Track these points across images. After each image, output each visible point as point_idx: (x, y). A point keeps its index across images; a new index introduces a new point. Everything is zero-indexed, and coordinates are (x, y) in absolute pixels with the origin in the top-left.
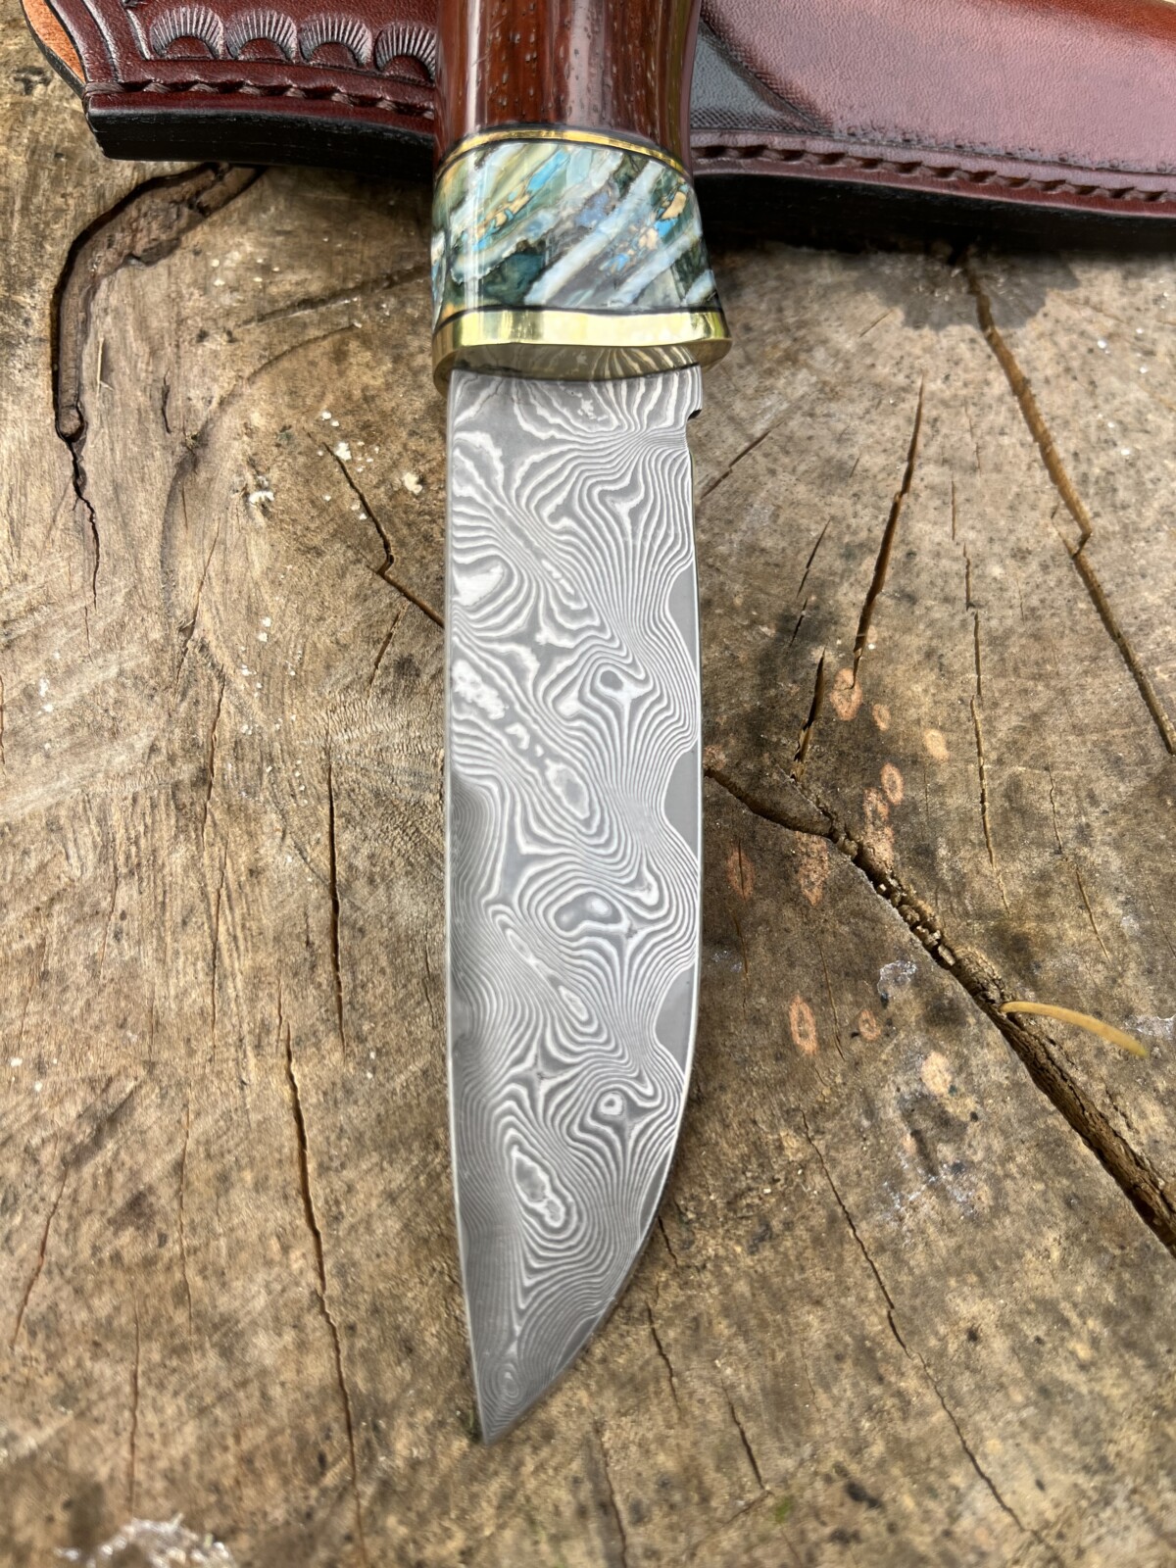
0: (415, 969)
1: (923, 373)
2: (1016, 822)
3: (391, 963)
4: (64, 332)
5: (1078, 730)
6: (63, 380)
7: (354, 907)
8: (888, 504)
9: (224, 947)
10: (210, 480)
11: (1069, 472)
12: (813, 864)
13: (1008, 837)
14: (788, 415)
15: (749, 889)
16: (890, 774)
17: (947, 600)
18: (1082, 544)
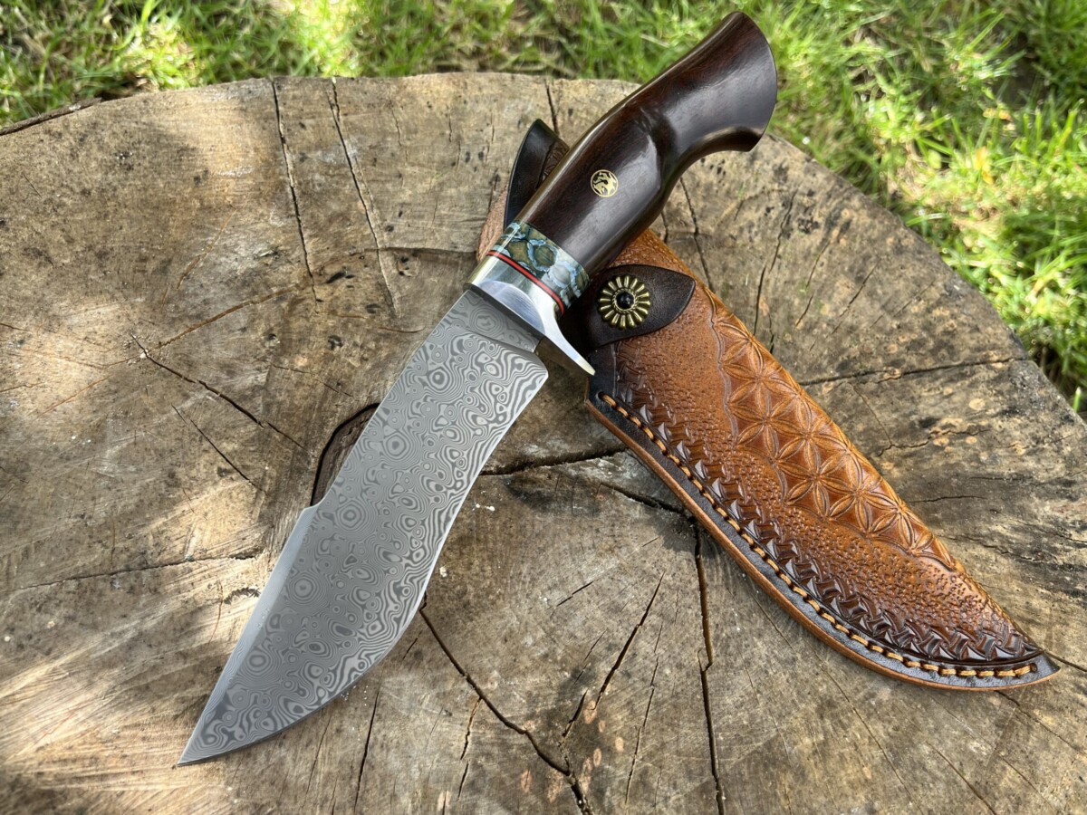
0: (390, 789)
1: (665, 570)
2: (641, 787)
3: (381, 783)
4: (322, 470)
5: (678, 753)
6: (317, 493)
7: (373, 756)
8: (632, 629)
9: (320, 760)
11: (712, 633)
12: (555, 784)
13: (635, 794)
14: (604, 576)
15: (527, 790)
16: (598, 753)
17: (643, 680)
18: (707, 668)
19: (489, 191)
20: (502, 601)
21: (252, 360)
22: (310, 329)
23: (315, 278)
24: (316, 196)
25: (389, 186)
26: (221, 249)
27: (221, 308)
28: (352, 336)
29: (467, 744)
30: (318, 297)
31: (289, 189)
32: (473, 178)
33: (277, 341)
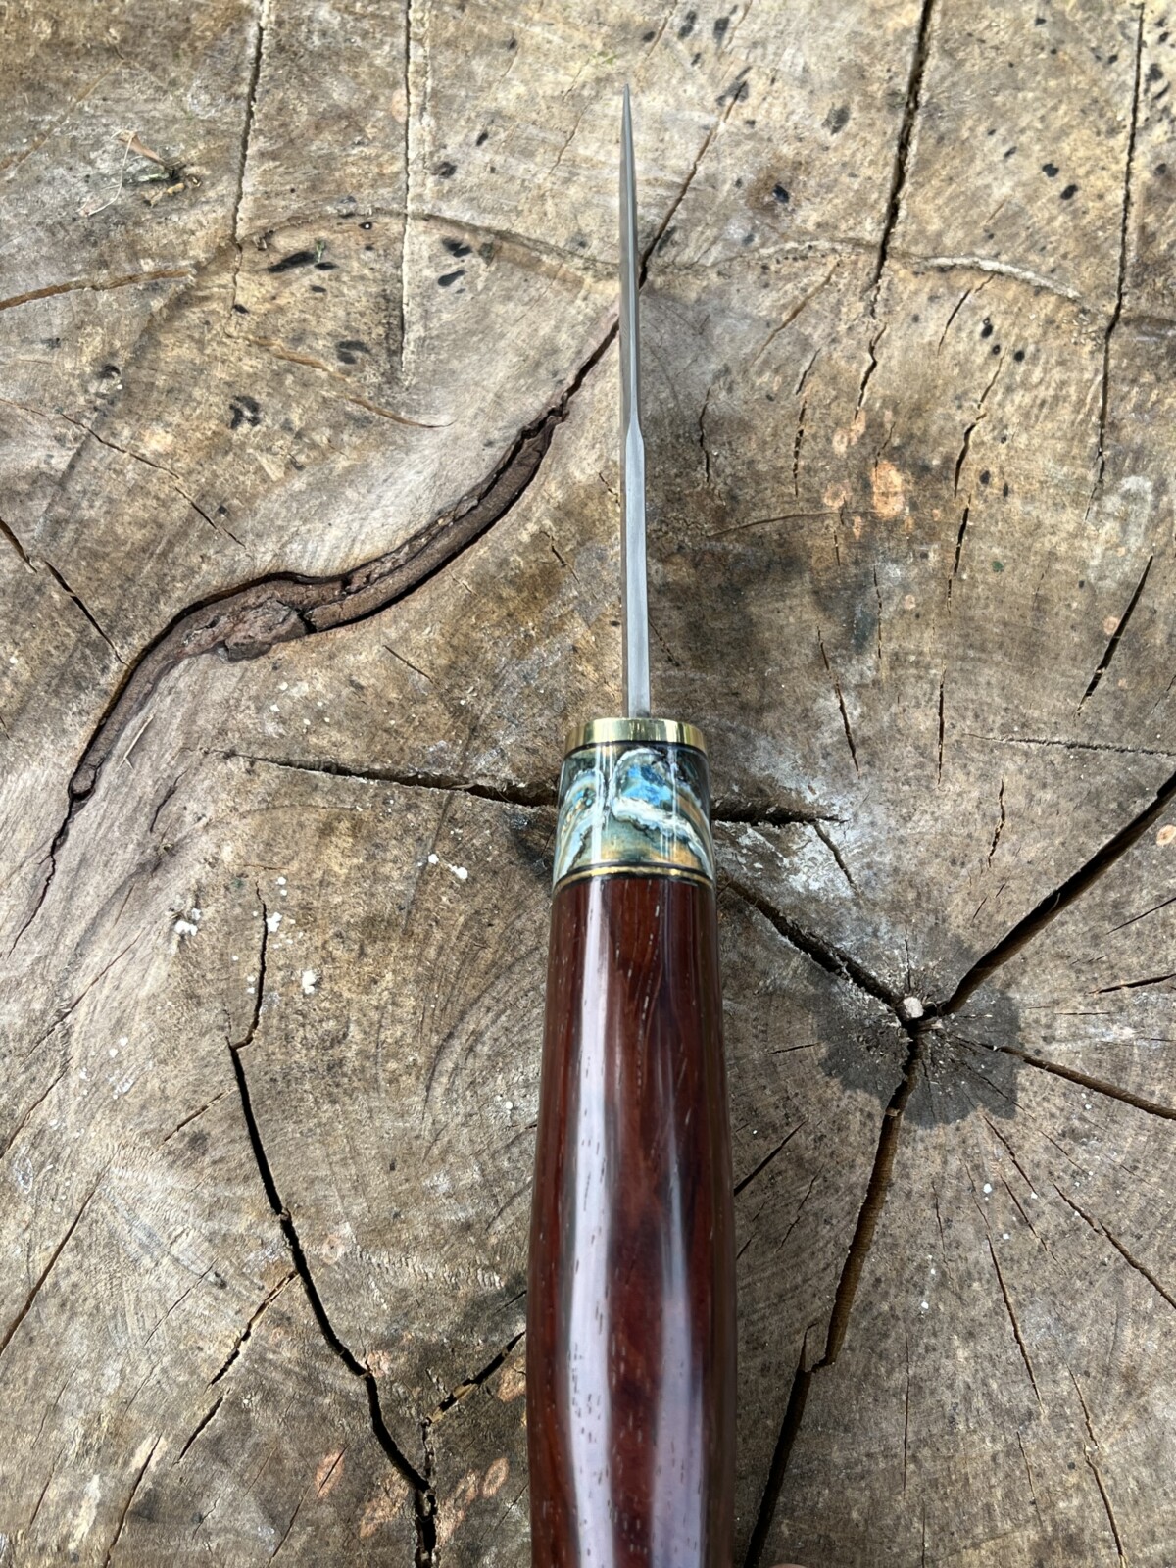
0: (49, 1393)
1: (803, 1122)
3: (36, 1377)
4: (128, 693)
6: (101, 739)
7: (38, 1316)
10: (158, 889)
11: (859, 1294)
12: (385, 1502)
15: (325, 1490)
16: (500, 1468)
18: (816, 1368)
19: (709, 120)
20: (412, 1080)
21: (52, 415)
22: (199, 371)
23: (247, 254)
24: (305, 62)
25: (479, 66)
26: (64, 145)
27: (24, 283)
28: (287, 406)
29: (236, 1355)
30: (240, 300)
31: (252, 32)
32: (683, 80)
33: (116, 383)
